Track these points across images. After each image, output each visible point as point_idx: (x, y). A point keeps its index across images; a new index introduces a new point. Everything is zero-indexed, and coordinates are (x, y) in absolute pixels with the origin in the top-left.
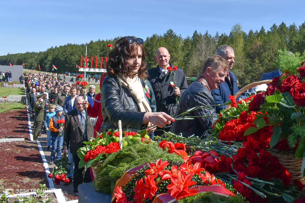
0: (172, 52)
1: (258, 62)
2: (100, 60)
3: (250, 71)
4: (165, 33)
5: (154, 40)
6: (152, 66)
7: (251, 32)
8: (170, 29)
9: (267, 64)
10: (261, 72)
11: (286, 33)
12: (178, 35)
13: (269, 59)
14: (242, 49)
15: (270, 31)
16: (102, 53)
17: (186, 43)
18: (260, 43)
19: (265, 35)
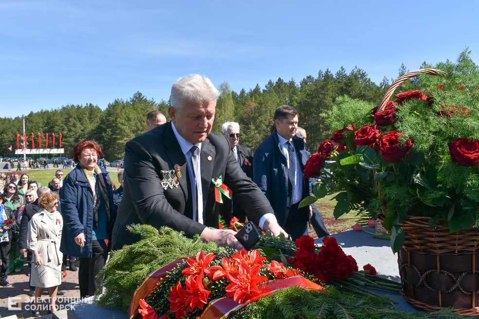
0: (144, 122)
1: (254, 128)
2: (44, 138)
3: (245, 141)
4: (132, 97)
5: (117, 106)
6: (118, 141)
7: (243, 92)
8: (138, 92)
9: (264, 130)
10: (258, 140)
11: (284, 91)
12: (149, 99)
13: (267, 124)
14: (232, 113)
15: (265, 89)
16: (46, 128)
17: (161, 109)
18: (255, 105)
19: (260, 94)
